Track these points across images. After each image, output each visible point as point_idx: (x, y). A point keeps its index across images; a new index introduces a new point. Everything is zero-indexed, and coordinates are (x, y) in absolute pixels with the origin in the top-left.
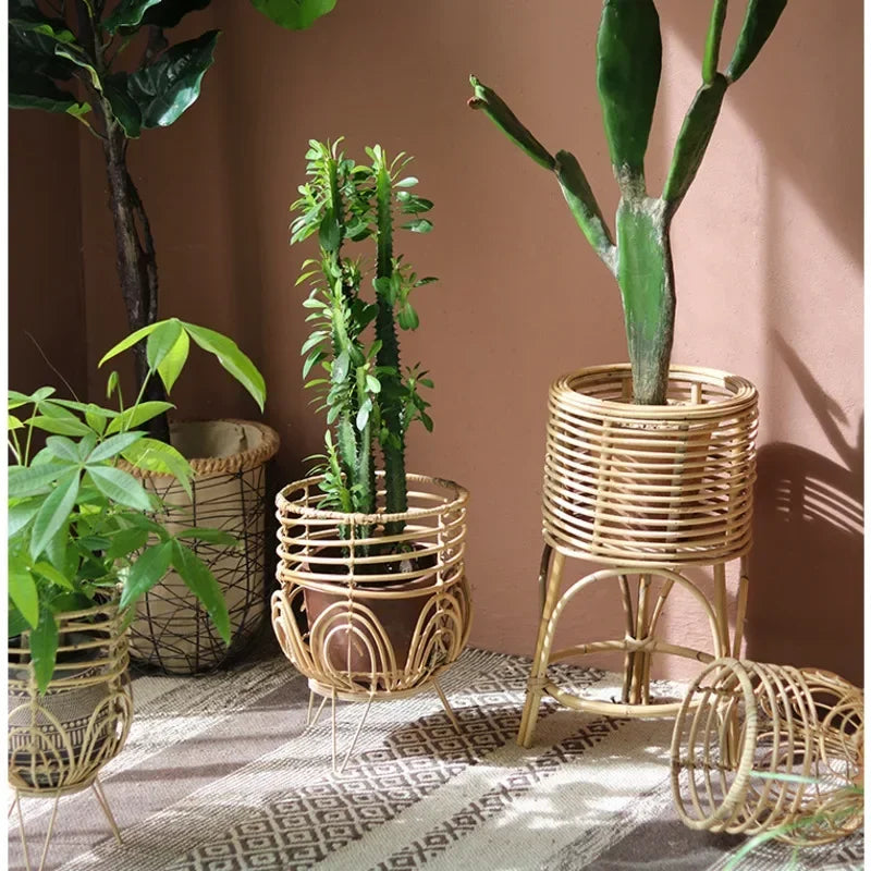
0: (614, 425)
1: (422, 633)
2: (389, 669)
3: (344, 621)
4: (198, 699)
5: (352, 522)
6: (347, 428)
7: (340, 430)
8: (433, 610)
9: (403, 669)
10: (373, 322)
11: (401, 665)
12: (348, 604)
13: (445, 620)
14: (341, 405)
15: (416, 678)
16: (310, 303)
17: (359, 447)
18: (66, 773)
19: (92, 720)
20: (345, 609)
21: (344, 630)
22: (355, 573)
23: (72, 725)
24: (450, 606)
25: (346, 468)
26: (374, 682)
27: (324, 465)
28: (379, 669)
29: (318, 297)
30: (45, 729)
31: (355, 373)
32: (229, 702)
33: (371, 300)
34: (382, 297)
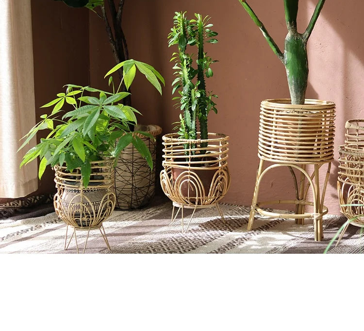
0: (278, 111)
1: (214, 183)
2: (203, 196)
3: (187, 178)
4: (132, 216)
5: (190, 142)
6: (188, 113)
7: (185, 113)
8: (218, 175)
9: (207, 196)
10: (197, 76)
11: (207, 195)
12: (189, 172)
13: (222, 179)
14: (186, 104)
15: (212, 200)
16: (175, 67)
17: (192, 119)
18: (92, 221)
19: (102, 202)
20: (187, 174)
21: (187, 181)
22: (191, 161)
23: (95, 203)
24: (224, 175)
25: (187, 127)
26: (197, 200)
27: (179, 125)
28: (199, 196)
29: (178, 66)
30: (85, 204)
31: (191, 92)
32: (143, 216)
33: (196, 68)
34: (200, 67)
